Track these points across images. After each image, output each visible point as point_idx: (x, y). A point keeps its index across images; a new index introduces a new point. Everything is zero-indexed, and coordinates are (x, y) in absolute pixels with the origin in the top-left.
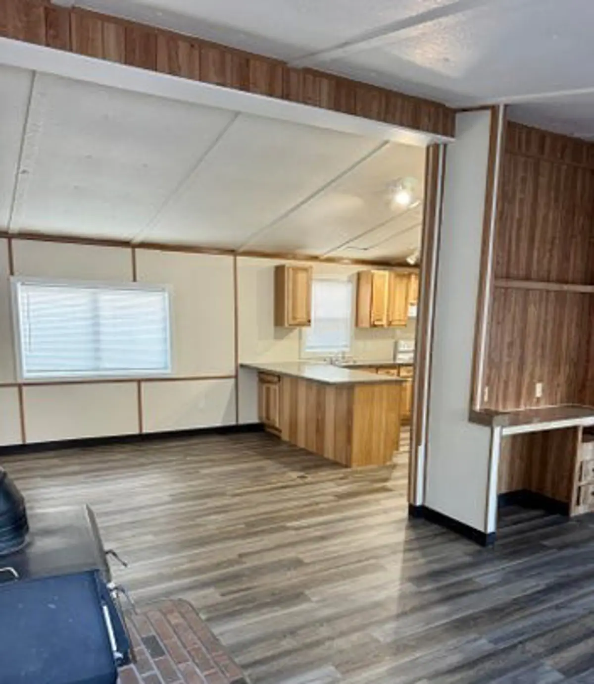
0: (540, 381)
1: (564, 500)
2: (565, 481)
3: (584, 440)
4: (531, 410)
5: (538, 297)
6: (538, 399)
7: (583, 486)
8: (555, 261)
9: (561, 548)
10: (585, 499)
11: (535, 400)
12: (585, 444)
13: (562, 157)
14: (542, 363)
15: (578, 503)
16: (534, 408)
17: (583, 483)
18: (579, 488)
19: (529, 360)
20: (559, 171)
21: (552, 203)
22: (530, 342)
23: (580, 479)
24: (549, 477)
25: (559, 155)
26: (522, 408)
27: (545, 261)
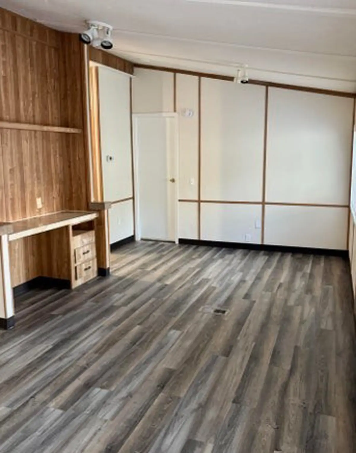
0: (39, 196)
1: (66, 278)
2: (66, 265)
3: (75, 235)
4: (35, 218)
5: (28, 135)
6: (40, 209)
7: (78, 265)
8: (38, 110)
9: (64, 313)
10: (80, 274)
11: (37, 211)
12: (76, 237)
13: (31, 35)
14: (39, 183)
15: (76, 278)
16: (38, 216)
17: (78, 263)
18: (76, 268)
19: (28, 181)
20: (31, 45)
21: (29, 68)
22: (27, 168)
23: (75, 262)
24: (55, 265)
25: (29, 33)
26: (28, 218)
27: (30, 109)
